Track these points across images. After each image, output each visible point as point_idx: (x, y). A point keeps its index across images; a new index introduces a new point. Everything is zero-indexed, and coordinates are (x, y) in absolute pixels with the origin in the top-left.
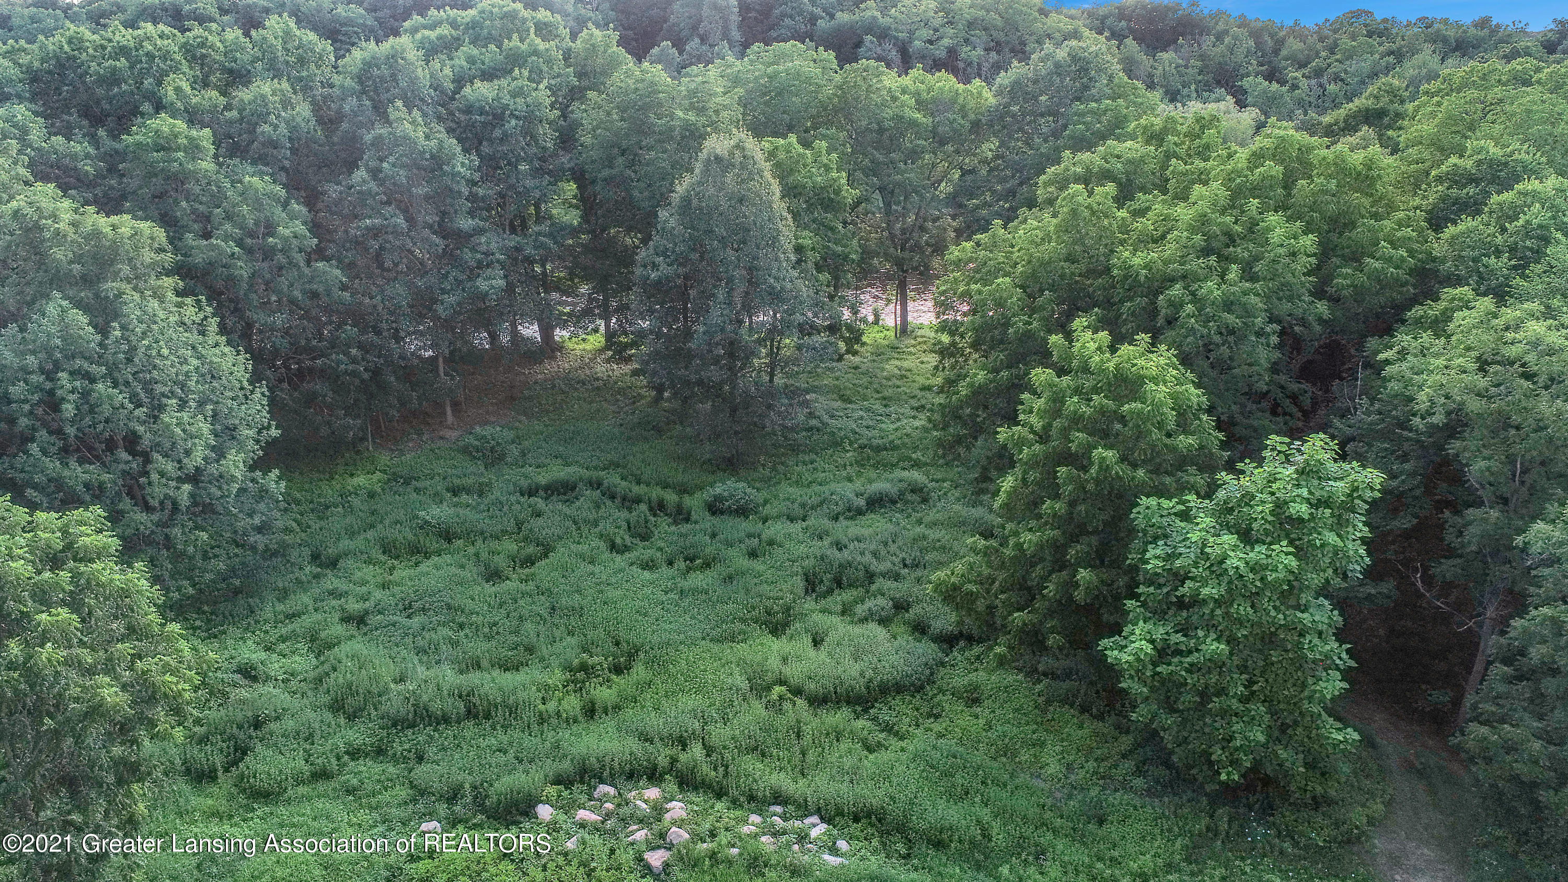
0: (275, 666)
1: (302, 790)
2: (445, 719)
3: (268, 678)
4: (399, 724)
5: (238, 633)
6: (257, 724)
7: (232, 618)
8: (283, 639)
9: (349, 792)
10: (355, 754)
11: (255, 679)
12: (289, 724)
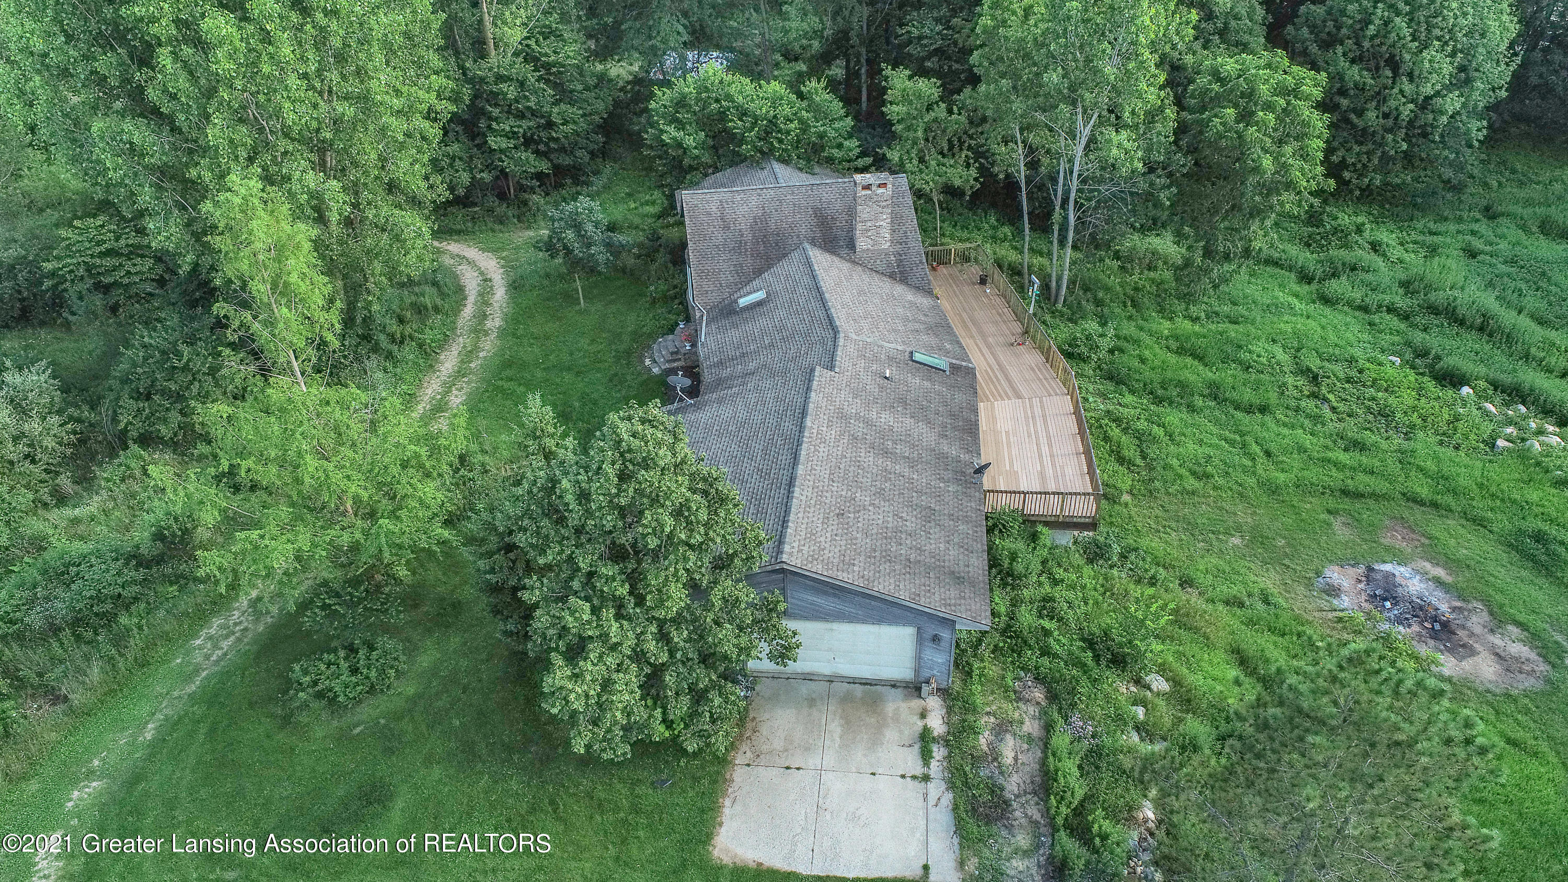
0: (1396, 252)
1: (1346, 308)
2: (1462, 322)
3: (1384, 255)
4: (1433, 310)
5: (1393, 227)
6: (1354, 269)
7: (1396, 218)
8: (1415, 242)
9: (1370, 324)
10: (1391, 310)
11: (1376, 251)
12: (1369, 277)
